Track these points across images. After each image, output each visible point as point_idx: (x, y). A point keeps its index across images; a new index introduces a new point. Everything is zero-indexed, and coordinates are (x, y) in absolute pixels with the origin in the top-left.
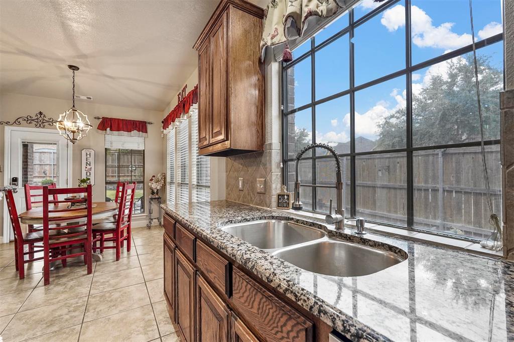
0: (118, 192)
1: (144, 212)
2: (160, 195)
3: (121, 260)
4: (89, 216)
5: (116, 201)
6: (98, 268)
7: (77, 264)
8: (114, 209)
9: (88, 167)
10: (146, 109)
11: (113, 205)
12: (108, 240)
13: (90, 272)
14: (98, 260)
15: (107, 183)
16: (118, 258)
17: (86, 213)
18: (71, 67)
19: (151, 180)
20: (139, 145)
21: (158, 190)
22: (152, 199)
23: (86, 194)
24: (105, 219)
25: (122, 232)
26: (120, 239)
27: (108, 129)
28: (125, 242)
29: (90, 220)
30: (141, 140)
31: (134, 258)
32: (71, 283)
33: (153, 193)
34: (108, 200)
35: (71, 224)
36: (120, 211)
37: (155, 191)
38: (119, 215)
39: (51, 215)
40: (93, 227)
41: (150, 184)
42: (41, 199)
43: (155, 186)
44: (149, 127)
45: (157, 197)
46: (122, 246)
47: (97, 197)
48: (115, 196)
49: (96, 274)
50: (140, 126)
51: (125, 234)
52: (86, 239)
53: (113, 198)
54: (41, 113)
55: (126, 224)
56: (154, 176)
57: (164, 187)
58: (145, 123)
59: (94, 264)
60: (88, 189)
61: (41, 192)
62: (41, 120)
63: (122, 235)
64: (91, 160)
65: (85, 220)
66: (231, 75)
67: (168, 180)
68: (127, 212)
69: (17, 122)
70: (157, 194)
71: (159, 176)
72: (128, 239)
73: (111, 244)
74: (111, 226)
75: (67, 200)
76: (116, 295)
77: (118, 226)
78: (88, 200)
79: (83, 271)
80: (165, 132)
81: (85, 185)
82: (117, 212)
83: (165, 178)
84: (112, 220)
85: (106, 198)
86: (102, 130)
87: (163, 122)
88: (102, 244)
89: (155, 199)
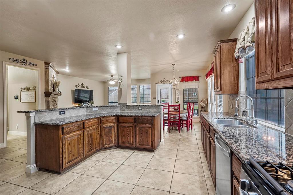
0: (188, 106)
1: (198, 116)
2: (205, 108)
3: (189, 131)
4: (179, 114)
5: (187, 110)
6: (182, 132)
7: (176, 130)
8: (187, 113)
9: (178, 96)
10: (199, 70)
11: (186, 111)
12: (185, 124)
13: (180, 133)
14: (182, 130)
15: (184, 103)
16: (188, 131)
17: (178, 113)
18: (173, 64)
19: (201, 102)
20: (196, 86)
21: (204, 106)
22: (201, 110)
23: (178, 107)
24: (184, 116)
25: (189, 121)
26: (189, 124)
27: (184, 81)
28: (191, 126)
29: (179, 115)
30: (196, 84)
31: (193, 132)
32: (175, 134)
33: (202, 107)
34: (184, 109)
35: (174, 116)
36: (188, 114)
37: (203, 107)
38: (188, 115)
39: (170, 113)
40: (180, 118)
41: (201, 103)
42: (167, 107)
43: (203, 104)
44: (200, 78)
45: (204, 109)
46: (190, 127)
47: (181, 108)
48: (187, 108)
49: (181, 134)
50: (196, 78)
51: (190, 123)
52: (178, 121)
53: (186, 108)
54: (164, 79)
55: (191, 119)
56: (202, 100)
57: (207, 105)
58: (198, 76)
59: (181, 131)
60: (179, 105)
61: (167, 105)
62: (164, 81)
63: (189, 123)
64: (179, 94)
65: (178, 115)
66: (222, 68)
67: (209, 102)
68: (191, 114)
69: (159, 83)
70: (204, 108)
71: (205, 100)
72: (192, 125)
73: (186, 125)
74: (186, 119)
75: (173, 108)
76: (187, 140)
77: (188, 119)
78: (179, 109)
79: (178, 132)
80: (207, 80)
81: (178, 104)
82: (187, 114)
83: (208, 101)
84: (186, 117)
85: (184, 108)
86: (182, 82)
87: (206, 75)
88: (183, 125)
89: (203, 110)
